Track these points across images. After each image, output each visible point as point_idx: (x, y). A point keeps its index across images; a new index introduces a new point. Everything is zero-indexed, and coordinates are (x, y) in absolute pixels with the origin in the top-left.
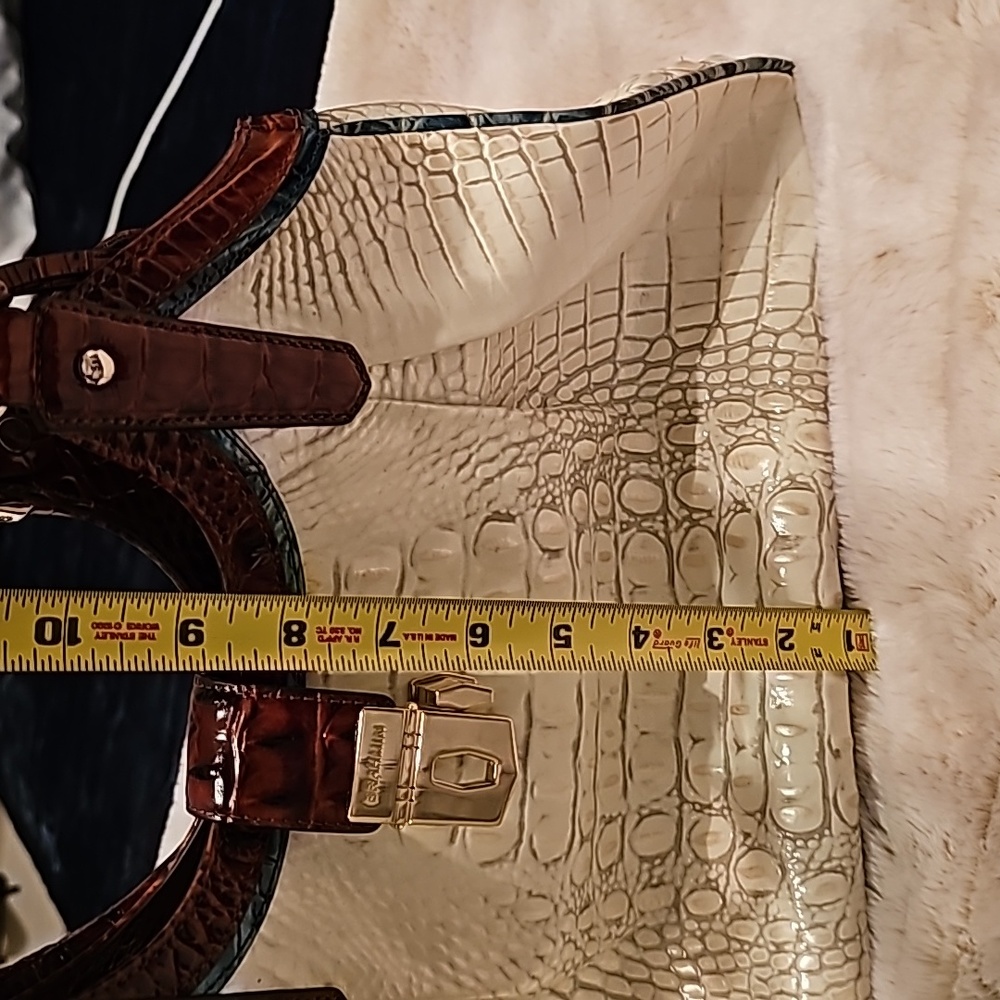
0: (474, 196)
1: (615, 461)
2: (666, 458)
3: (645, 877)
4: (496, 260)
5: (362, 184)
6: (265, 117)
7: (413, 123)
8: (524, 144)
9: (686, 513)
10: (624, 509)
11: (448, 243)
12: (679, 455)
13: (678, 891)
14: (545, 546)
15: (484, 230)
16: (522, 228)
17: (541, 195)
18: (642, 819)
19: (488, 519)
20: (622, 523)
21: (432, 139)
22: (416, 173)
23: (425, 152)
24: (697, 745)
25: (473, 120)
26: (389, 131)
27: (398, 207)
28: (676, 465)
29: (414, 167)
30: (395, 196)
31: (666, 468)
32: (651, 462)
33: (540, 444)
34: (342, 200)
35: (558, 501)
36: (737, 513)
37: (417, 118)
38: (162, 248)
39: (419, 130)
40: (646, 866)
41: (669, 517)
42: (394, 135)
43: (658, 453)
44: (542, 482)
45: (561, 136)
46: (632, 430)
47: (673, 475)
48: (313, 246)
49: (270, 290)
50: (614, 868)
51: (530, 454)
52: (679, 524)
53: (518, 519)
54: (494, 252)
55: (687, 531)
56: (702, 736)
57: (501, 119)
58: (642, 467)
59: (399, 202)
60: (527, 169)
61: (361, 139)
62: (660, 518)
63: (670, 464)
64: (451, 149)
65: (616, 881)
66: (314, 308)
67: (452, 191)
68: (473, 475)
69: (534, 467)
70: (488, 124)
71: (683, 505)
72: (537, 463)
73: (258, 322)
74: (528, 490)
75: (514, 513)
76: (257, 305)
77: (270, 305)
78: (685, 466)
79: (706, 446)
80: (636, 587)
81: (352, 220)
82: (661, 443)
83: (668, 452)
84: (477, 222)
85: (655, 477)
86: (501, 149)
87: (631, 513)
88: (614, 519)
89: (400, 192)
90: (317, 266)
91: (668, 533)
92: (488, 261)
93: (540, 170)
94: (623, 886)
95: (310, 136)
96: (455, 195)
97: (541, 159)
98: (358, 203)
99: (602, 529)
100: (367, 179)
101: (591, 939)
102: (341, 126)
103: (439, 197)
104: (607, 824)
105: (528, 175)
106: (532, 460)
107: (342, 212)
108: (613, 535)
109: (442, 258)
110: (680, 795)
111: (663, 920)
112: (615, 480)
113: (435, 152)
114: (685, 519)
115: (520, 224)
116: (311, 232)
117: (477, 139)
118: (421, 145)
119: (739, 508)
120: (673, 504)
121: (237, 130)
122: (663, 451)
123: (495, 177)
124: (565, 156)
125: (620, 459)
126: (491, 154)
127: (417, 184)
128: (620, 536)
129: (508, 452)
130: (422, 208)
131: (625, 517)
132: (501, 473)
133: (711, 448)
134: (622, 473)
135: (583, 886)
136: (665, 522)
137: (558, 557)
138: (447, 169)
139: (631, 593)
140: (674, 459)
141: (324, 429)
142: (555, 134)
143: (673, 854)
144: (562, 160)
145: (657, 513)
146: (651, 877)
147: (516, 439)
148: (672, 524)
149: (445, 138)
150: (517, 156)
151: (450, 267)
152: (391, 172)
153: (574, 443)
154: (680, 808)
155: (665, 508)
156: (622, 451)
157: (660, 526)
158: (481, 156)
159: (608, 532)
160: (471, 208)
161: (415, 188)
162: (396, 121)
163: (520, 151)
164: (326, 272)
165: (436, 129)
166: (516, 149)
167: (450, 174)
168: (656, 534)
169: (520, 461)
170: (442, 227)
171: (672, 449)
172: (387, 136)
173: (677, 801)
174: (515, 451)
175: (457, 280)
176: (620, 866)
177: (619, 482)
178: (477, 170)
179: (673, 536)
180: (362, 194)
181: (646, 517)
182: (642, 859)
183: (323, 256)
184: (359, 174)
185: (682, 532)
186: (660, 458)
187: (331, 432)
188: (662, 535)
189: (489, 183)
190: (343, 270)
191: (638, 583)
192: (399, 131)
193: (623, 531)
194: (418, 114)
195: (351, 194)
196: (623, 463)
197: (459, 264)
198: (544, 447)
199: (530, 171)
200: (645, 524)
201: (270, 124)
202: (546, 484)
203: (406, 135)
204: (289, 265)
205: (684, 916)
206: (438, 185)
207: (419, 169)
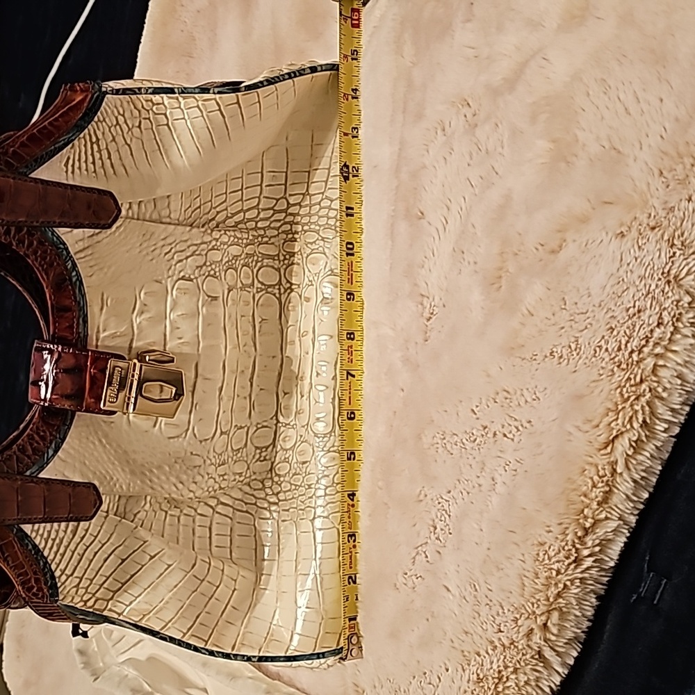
0: (176, 126)
1: (256, 258)
2: (282, 258)
3: (257, 456)
4: (185, 156)
5: (120, 118)
6: (76, 84)
7: (147, 90)
8: (200, 103)
9: (288, 285)
10: (259, 281)
11: (163, 147)
12: (288, 257)
13: (272, 463)
14: (209, 294)
15: (180, 142)
16: (199, 143)
17: (208, 128)
18: (258, 429)
19: (179, 279)
20: (257, 288)
21: (157, 98)
22: (149, 114)
23: (154, 104)
24: (286, 396)
25: (176, 90)
26: (136, 93)
27: (138, 130)
28: (286, 262)
29: (148, 111)
30: (137, 124)
31: (282, 263)
32: (274, 260)
33: (208, 246)
34: (110, 125)
35: (218, 274)
36: (309, 286)
37: (150, 88)
38: (23, 145)
39: (150, 94)
40: (258, 451)
41: (281, 287)
42: (138, 96)
43: (278, 255)
44: (208, 264)
45: (218, 100)
46: (266, 243)
47: (285, 267)
48: (95, 146)
49: (73, 166)
50: (241, 450)
51: (203, 250)
52: (285, 291)
53: (195, 280)
54: (185, 153)
55: (289, 294)
56: (288, 391)
57: (190, 90)
58: (270, 262)
59: (139, 127)
60: (201, 115)
61: (121, 97)
62: (277, 287)
63: (283, 261)
64: (166, 103)
65: (241, 456)
66: (94, 175)
67: (166, 123)
68: (173, 258)
69: (204, 257)
70: (183, 92)
71: (288, 282)
72: (206, 255)
73: (67, 180)
74: (201, 267)
75: (192, 277)
76: (67, 172)
77: (73, 172)
78: (290, 262)
79: (299, 253)
80: (263, 320)
81: (115, 134)
82: (280, 251)
83: (283, 255)
84: (178, 138)
85: (276, 267)
86: (189, 105)
87: (262, 284)
88: (253, 285)
89: (140, 122)
90: (97, 155)
91: (280, 294)
92: (182, 157)
93: (207, 116)
94: (245, 459)
95: (95, 96)
96: (167, 125)
97: (208, 110)
98: (118, 127)
99: (245, 290)
100: (123, 115)
101: (224, 480)
102: (112, 90)
103: (159, 125)
104: (238, 429)
105: (202, 118)
106: (204, 253)
107: (110, 131)
108: (252, 294)
109: (159, 154)
110: (277, 419)
111: (264, 477)
112: (255, 267)
113: (158, 104)
114: (288, 288)
115: (198, 141)
116: (94, 139)
117: (177, 99)
118: (151, 101)
119: (310, 283)
120: (284, 281)
121: (62, 90)
122: (281, 254)
123: (186, 117)
124: (220, 110)
125: (258, 257)
126: (185, 106)
127: (149, 119)
128: (256, 295)
129: (191, 248)
130: (151, 131)
131: (260, 286)
132: (187, 258)
133: (301, 254)
134: (259, 264)
135: (221, 455)
136: (279, 289)
137: (216, 300)
138: (164, 112)
139: (260, 322)
140: (285, 259)
141: (97, 231)
142: (215, 99)
143: (271, 447)
144: (218, 112)
145: (276, 285)
146: (260, 457)
147: (195, 242)
148: (282, 291)
149: (162, 98)
150: (197, 109)
151: (163, 159)
152: (136, 113)
153: (229, 246)
154: (276, 425)
155: (280, 283)
156: (260, 253)
157: (277, 291)
158: (180, 107)
159: (249, 292)
160: (175, 131)
161: (148, 121)
162: (140, 89)
163: (198, 106)
164: (101, 158)
165: (158, 93)
166: (196, 105)
167: (165, 115)
168: (274, 295)
169: (197, 253)
170: (161, 140)
171: (285, 253)
172: (135, 96)
173: (275, 422)
174: (195, 248)
175: (166, 165)
176: (245, 449)
177: (257, 268)
178: (178, 114)
179: (282, 296)
180: (120, 123)
181: (270, 286)
182: (257, 448)
183: (100, 151)
184: (119, 113)
185: (286, 294)
186: (279, 257)
187: (100, 232)
188: (278, 295)
189: (183, 121)
190: (109, 158)
191: (264, 318)
192: (141, 94)
193: (258, 292)
194: (150, 86)
195: (115, 123)
196: (260, 259)
197: (168, 158)
198: (210, 247)
199: (203, 116)
200: (269, 290)
201: (78, 88)
202: (211, 265)
203: (144, 96)
204: (83, 154)
205: (274, 475)
206: (159, 120)
207: (150, 112)
